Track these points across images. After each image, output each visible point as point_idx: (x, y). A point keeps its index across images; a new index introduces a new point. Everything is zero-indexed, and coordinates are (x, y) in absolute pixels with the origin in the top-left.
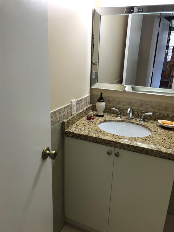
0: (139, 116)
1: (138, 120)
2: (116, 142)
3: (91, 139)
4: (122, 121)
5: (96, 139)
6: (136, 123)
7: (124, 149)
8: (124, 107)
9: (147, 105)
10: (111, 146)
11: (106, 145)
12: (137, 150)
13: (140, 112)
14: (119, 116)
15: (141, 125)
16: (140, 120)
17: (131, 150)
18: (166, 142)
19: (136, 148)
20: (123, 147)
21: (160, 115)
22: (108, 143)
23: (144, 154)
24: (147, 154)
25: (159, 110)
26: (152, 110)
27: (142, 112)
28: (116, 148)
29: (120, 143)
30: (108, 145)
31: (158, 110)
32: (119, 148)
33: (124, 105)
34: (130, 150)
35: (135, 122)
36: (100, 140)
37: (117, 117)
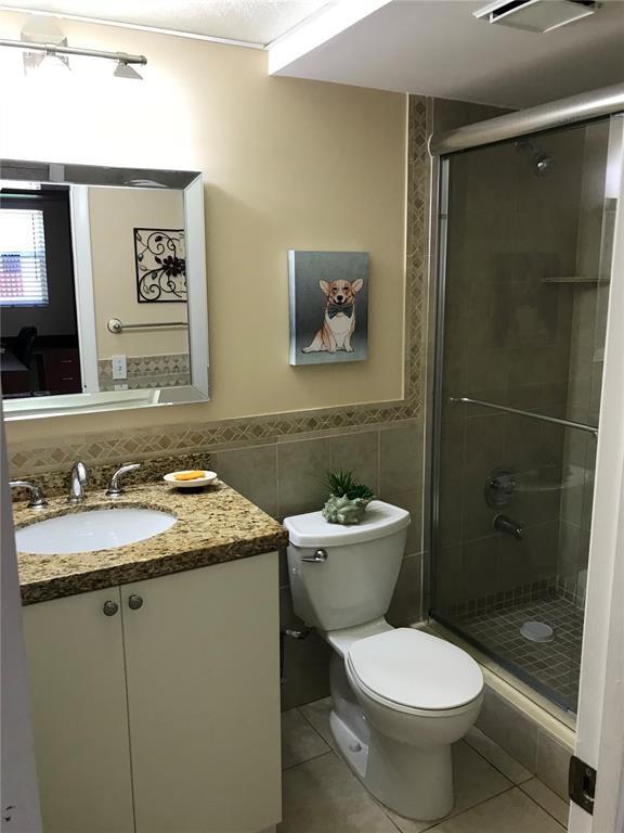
0: (98, 482)
1: (101, 494)
2: (123, 568)
3: (36, 594)
4: (61, 514)
5: (56, 582)
6: (107, 505)
7: (151, 576)
8: (39, 469)
9: (112, 443)
10: (111, 585)
11: (94, 588)
12: (186, 563)
13: (98, 471)
14: (40, 501)
15: (124, 505)
16: (108, 493)
17: (171, 569)
18: (229, 519)
19: (184, 559)
20: (145, 572)
21: (156, 464)
22: (100, 581)
23: (207, 565)
24: (213, 564)
25: (148, 449)
26: (131, 455)
27: (104, 470)
28: (123, 587)
29: (136, 564)
30: (100, 585)
31: (145, 451)
32: (136, 581)
33: (39, 463)
34: (167, 573)
35: (99, 503)
36: (70, 582)
37: (30, 506)
